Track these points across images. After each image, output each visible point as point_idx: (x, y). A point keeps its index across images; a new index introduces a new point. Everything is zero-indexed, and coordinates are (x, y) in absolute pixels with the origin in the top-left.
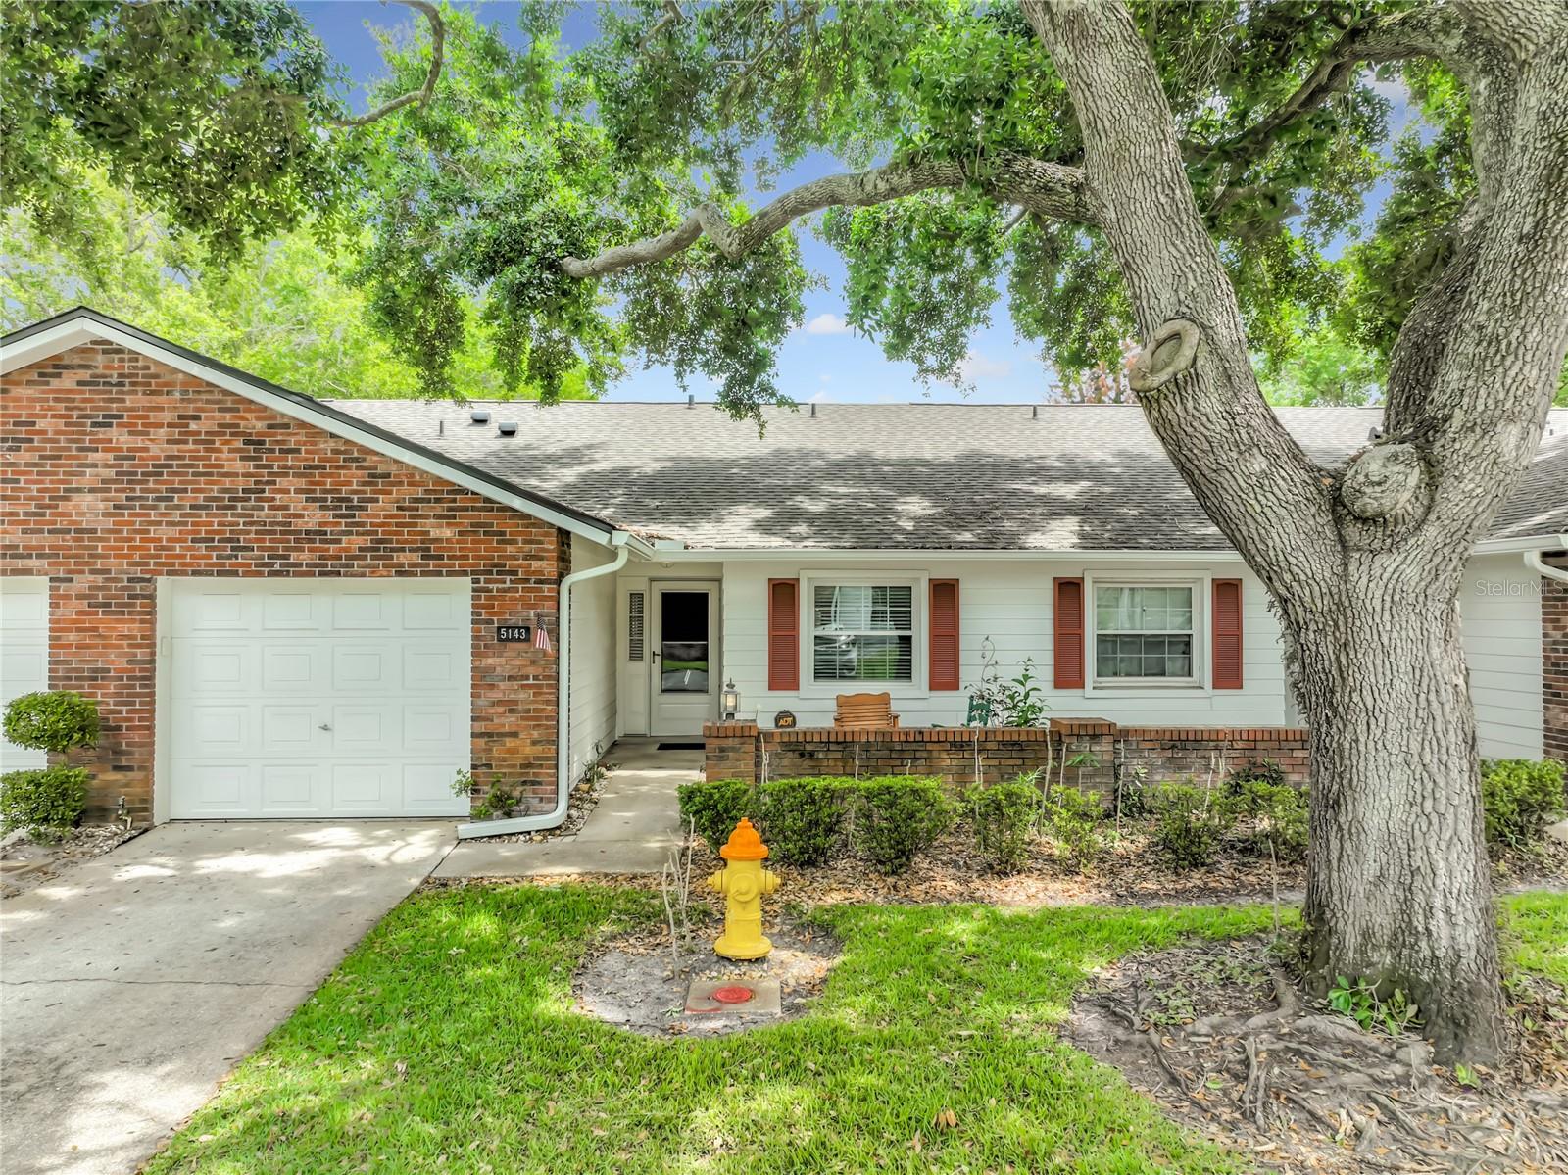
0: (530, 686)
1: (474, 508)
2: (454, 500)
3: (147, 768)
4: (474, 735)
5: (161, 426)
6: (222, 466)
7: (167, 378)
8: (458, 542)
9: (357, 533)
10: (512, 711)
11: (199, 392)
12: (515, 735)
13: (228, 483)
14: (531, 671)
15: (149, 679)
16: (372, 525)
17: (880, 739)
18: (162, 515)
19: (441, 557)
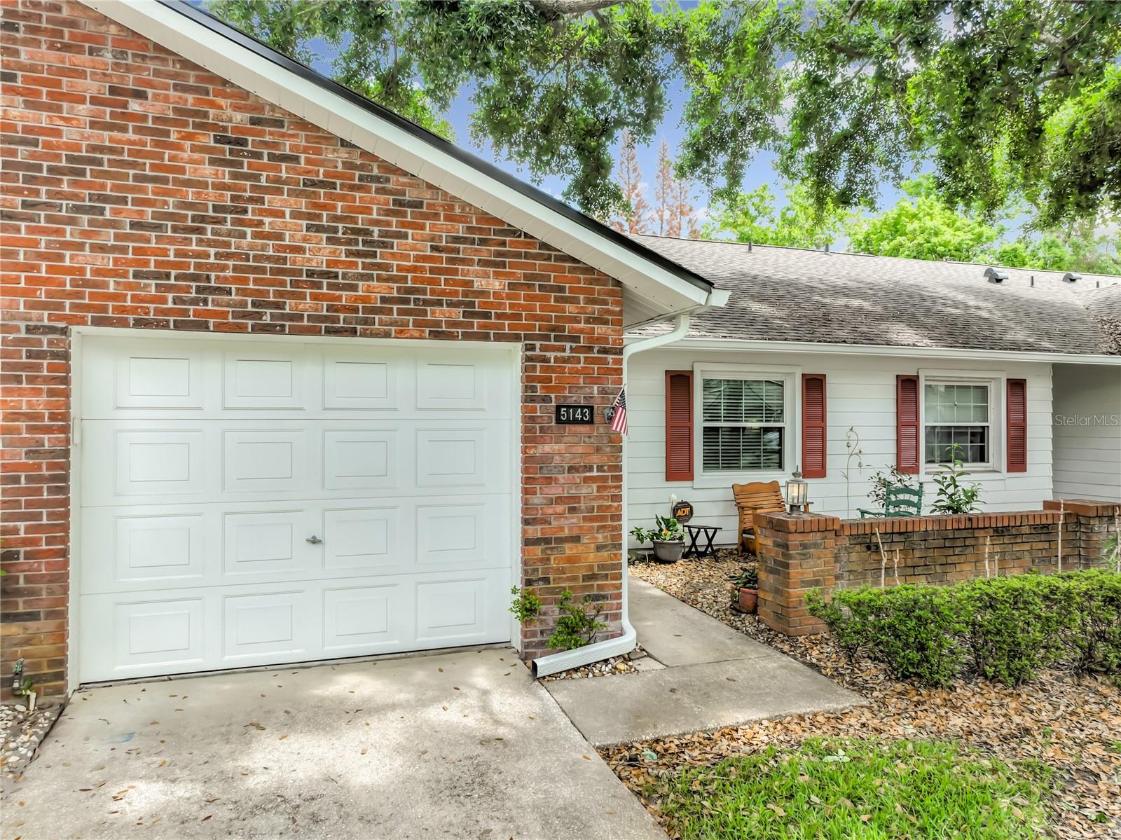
0: (592, 479)
1: (527, 256)
2: (503, 244)
3: (58, 613)
4: (527, 542)
5: (81, 100)
6: (182, 170)
7: (90, 28)
8: (509, 297)
9: (380, 279)
10: (573, 510)
11: (144, 58)
12: (576, 539)
13: (190, 195)
14: (595, 460)
15: (60, 481)
16: (400, 268)
17: (936, 528)
18: (85, 234)
19: (487, 316)
